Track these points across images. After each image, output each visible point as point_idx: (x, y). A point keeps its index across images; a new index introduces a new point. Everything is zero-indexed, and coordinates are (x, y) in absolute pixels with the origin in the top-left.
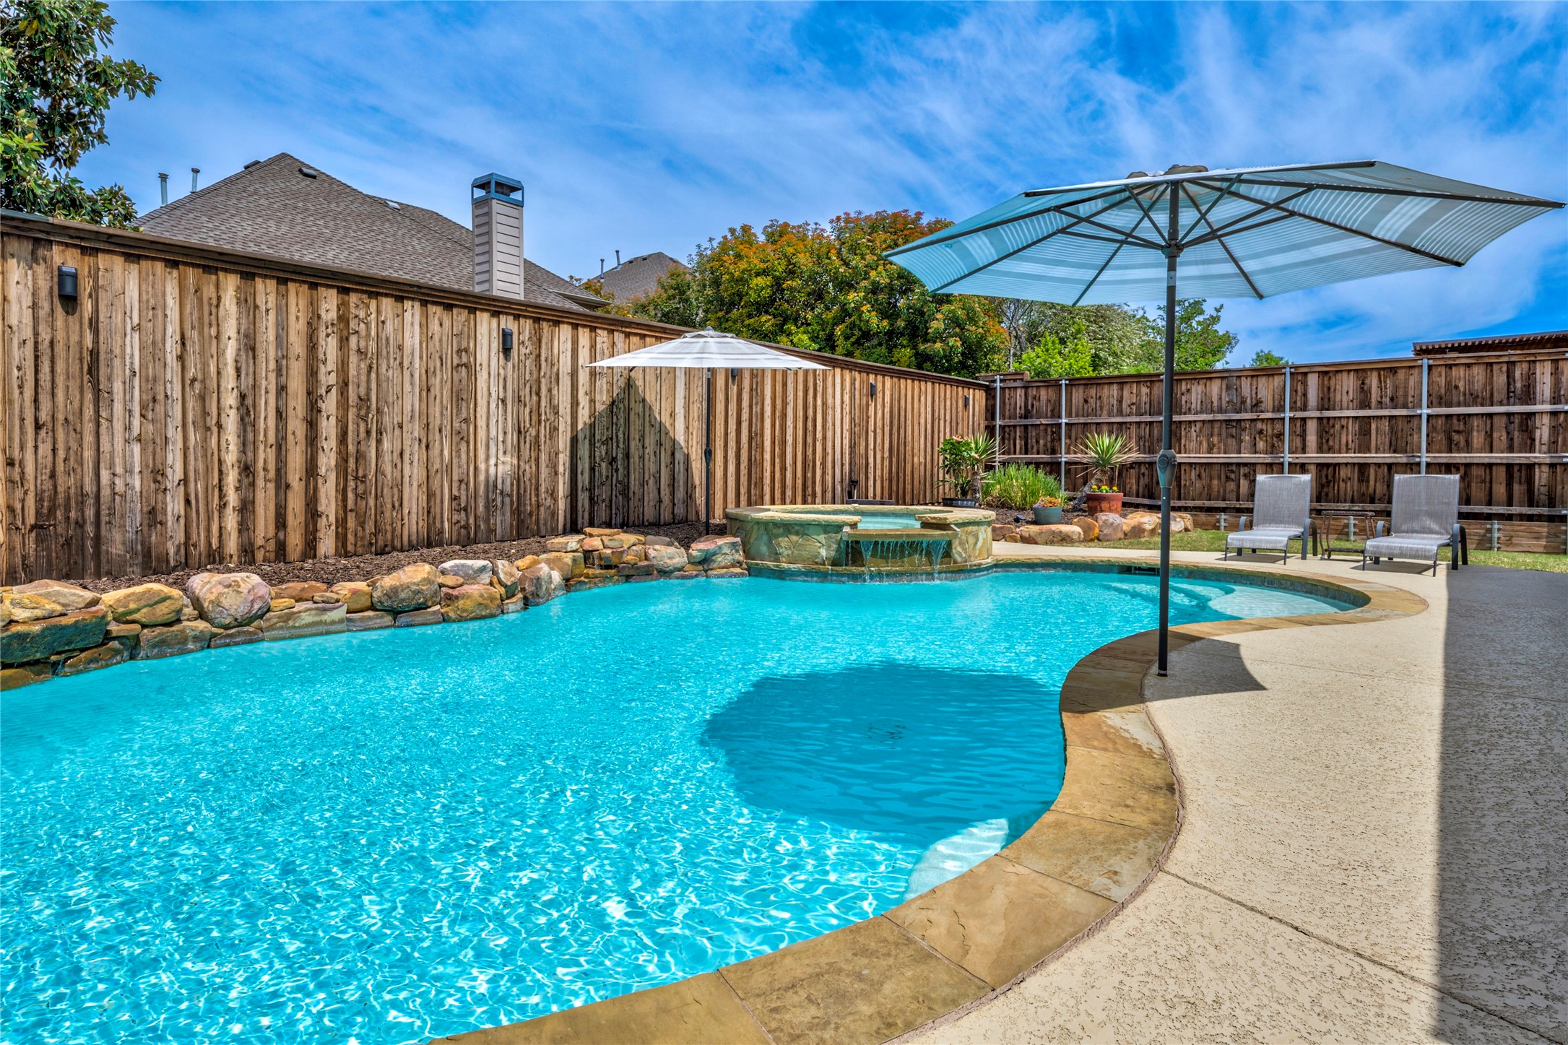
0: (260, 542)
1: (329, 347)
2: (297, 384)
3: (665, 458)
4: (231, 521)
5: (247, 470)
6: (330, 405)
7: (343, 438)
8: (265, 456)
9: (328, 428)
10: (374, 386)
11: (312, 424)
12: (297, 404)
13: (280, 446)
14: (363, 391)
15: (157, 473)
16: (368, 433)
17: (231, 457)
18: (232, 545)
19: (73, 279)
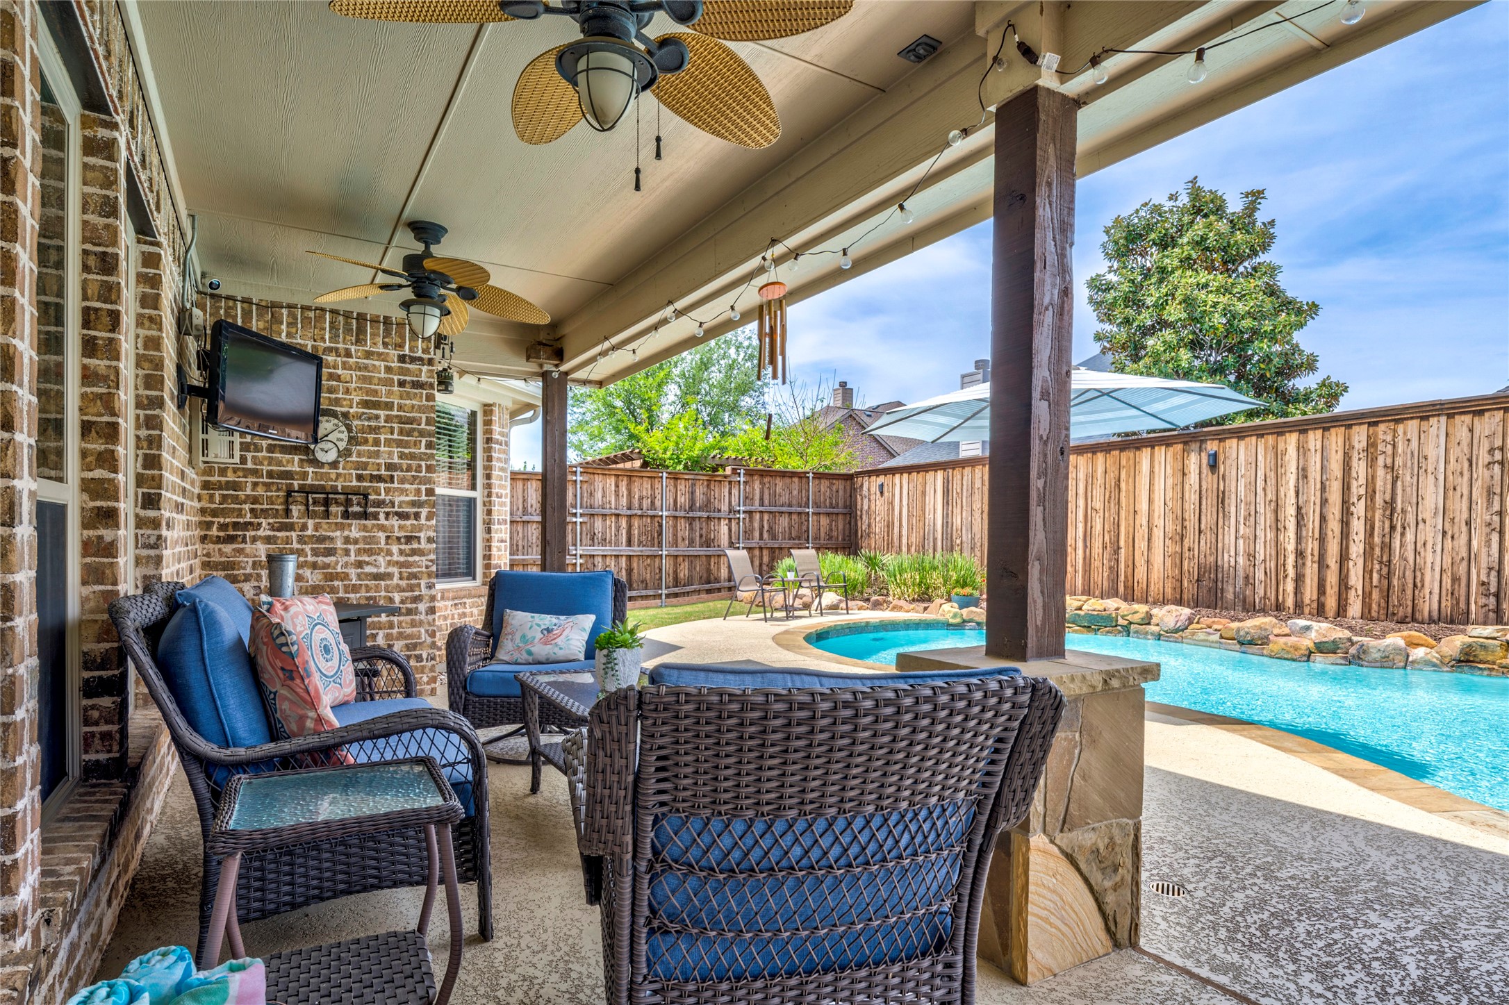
0: (1307, 601)
1: (1359, 468)
2: (1335, 496)
4: (1290, 586)
5: (1300, 554)
6: (1359, 509)
7: (1370, 533)
8: (1311, 546)
9: (1358, 526)
10: (1399, 491)
11: (1345, 524)
12: (1334, 511)
13: (1322, 540)
14: (1388, 497)
15: (1251, 556)
16: (1393, 528)
17: (1291, 547)
18: (1290, 602)
19: (1215, 456)
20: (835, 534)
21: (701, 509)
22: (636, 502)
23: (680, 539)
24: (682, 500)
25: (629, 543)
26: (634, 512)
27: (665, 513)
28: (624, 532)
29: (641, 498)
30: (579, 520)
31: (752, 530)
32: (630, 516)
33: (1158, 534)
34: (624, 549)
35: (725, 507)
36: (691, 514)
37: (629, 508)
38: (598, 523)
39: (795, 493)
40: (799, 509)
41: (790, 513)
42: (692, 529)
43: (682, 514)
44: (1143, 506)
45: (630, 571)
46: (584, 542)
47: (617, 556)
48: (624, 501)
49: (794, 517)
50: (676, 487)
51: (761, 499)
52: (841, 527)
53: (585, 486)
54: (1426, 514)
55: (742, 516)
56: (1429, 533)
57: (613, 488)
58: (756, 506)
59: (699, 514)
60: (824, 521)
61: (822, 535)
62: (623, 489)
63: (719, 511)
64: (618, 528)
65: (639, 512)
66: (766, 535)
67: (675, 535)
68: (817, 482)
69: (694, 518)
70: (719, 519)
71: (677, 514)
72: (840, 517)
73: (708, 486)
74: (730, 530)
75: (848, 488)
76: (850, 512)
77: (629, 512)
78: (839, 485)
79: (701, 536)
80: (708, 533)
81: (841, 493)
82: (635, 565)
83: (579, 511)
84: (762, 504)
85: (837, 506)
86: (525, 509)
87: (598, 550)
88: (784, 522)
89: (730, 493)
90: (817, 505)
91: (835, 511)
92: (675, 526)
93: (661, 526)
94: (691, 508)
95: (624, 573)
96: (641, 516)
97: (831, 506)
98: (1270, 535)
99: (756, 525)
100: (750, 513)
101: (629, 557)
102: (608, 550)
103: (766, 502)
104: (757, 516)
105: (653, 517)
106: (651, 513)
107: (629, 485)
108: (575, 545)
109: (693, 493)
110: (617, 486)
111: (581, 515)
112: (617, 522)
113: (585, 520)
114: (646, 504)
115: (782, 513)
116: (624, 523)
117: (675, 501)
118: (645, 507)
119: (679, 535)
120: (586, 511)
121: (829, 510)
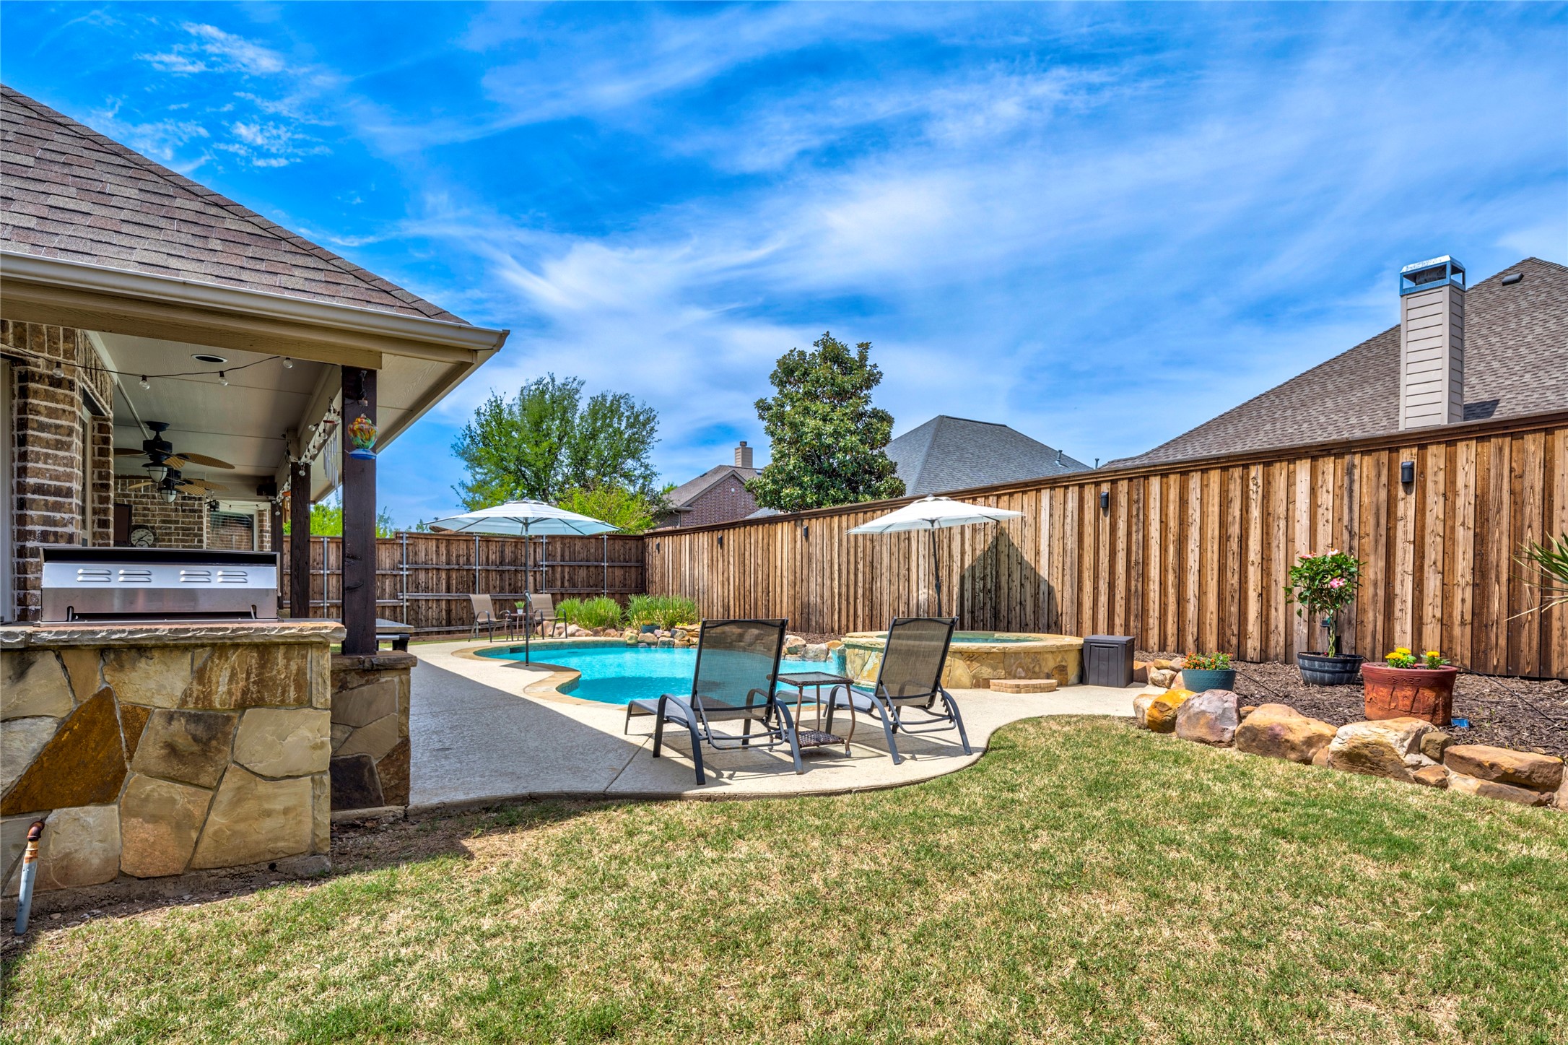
2: (852, 559)
3: (1029, 589)
4: (836, 615)
5: (840, 595)
6: (860, 566)
7: (865, 581)
8: (844, 590)
9: (860, 576)
10: (875, 557)
11: (856, 575)
12: (852, 567)
13: (848, 586)
14: (871, 559)
15: (822, 597)
16: (873, 578)
17: (836, 591)
18: (836, 628)
19: (807, 530)
20: (628, 582)
21: (509, 564)
22: (454, 559)
23: (491, 587)
24: (492, 557)
25: (448, 590)
26: (452, 567)
27: (478, 568)
28: (444, 582)
29: (458, 556)
30: (406, 573)
31: (554, 580)
32: (448, 570)
33: (785, 581)
34: (444, 595)
35: (531, 562)
36: (501, 568)
37: (448, 564)
38: (422, 576)
39: (592, 550)
40: (596, 563)
41: (588, 567)
42: (501, 579)
43: (493, 568)
44: (779, 563)
45: (449, 611)
46: (410, 589)
47: (438, 600)
48: (444, 558)
49: (592, 569)
50: (488, 547)
51: (562, 556)
52: (633, 577)
53: (410, 548)
54: (884, 570)
55: (545, 569)
56: (885, 583)
57: (434, 549)
58: (558, 561)
59: (507, 568)
60: (618, 572)
61: (617, 583)
62: (443, 549)
63: (526, 565)
64: (439, 579)
65: (457, 567)
66: (566, 584)
67: (487, 584)
68: (612, 542)
69: (503, 571)
70: (526, 571)
71: (489, 568)
72: (633, 569)
73: (516, 546)
74: (535, 580)
75: (640, 546)
76: (641, 565)
77: (447, 567)
78: (632, 544)
79: (510, 585)
80: (516, 582)
81: (633, 550)
82: (453, 607)
83: (406, 566)
84: (563, 560)
85: (630, 561)
87: (422, 595)
88: (582, 573)
89: (535, 552)
90: (611, 559)
91: (628, 564)
92: (487, 578)
93: (475, 577)
94: (501, 563)
95: (444, 613)
96: (458, 570)
97: (625, 561)
98: (829, 583)
99: (558, 576)
100: (553, 567)
101: (448, 601)
102: (430, 595)
103: (567, 558)
104: (559, 569)
105: (468, 570)
106: (466, 567)
107: (447, 547)
108: (402, 592)
109: (502, 552)
110: (437, 547)
111: (407, 569)
112: (437, 574)
113: (411, 572)
114: (462, 560)
115: (580, 566)
116: (444, 575)
117: (488, 558)
118: (461, 562)
119: (491, 583)
120: (412, 566)
121: (622, 564)
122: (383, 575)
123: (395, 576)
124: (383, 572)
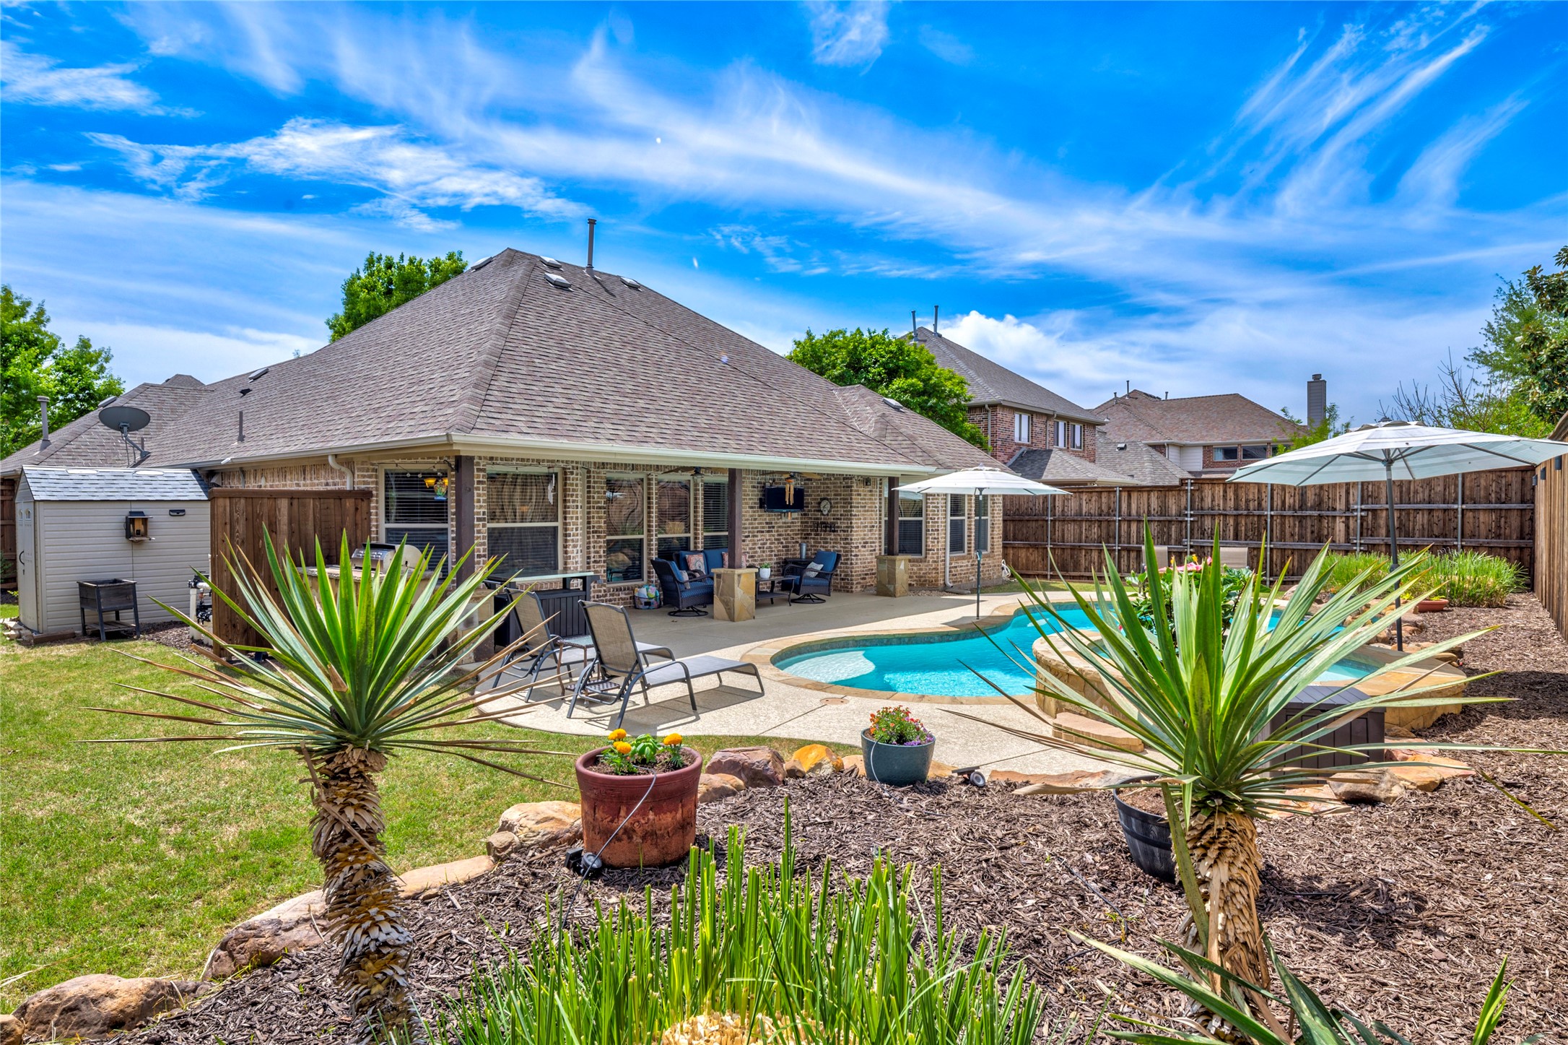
20: (1505, 532)
21: (1312, 508)
22: (1243, 504)
23: (1288, 535)
24: (1289, 501)
25: (1236, 537)
26: (1240, 512)
27: (1269, 513)
28: (1232, 528)
29: (1247, 501)
30: (1189, 519)
31: (1376, 528)
32: (1236, 516)
35: (1340, 505)
36: (1299, 513)
37: (1236, 509)
38: (1207, 522)
39: (1440, 489)
40: (1445, 506)
41: (1430, 511)
42: (1301, 526)
43: (1290, 513)
46: (1196, 535)
48: (1231, 504)
49: (1436, 514)
52: (1515, 524)
55: (1362, 514)
57: (1222, 494)
59: (1308, 513)
60: (1484, 518)
61: (1483, 533)
62: (1231, 494)
63: (1334, 509)
64: (1226, 525)
65: (1245, 512)
67: (1283, 531)
69: (1305, 517)
70: (1334, 517)
71: (1285, 513)
72: (1514, 513)
73: (1322, 487)
74: (1347, 527)
75: (1526, 483)
76: (1532, 508)
77: (1235, 512)
78: (1515, 477)
79: (1312, 532)
80: (1320, 529)
81: (1514, 486)
83: (1188, 512)
85: (1508, 501)
86: (1149, 512)
89: (1348, 493)
90: (1471, 500)
91: (1504, 506)
92: (1283, 524)
93: (1266, 523)
94: (1301, 508)
96: (1247, 516)
97: (1499, 501)
100: (1374, 511)
105: (1259, 516)
106: (1256, 513)
107: (1238, 491)
110: (1225, 491)
111: (1191, 516)
112: (1225, 521)
113: (1196, 519)
114: (1251, 505)
115: (1417, 510)
116: (1231, 521)
117: (1284, 502)
118: (1251, 507)
119: (1288, 530)
120: (1197, 512)
121: (1492, 506)
122: (1170, 521)
123: (1181, 522)
124: (1169, 518)
